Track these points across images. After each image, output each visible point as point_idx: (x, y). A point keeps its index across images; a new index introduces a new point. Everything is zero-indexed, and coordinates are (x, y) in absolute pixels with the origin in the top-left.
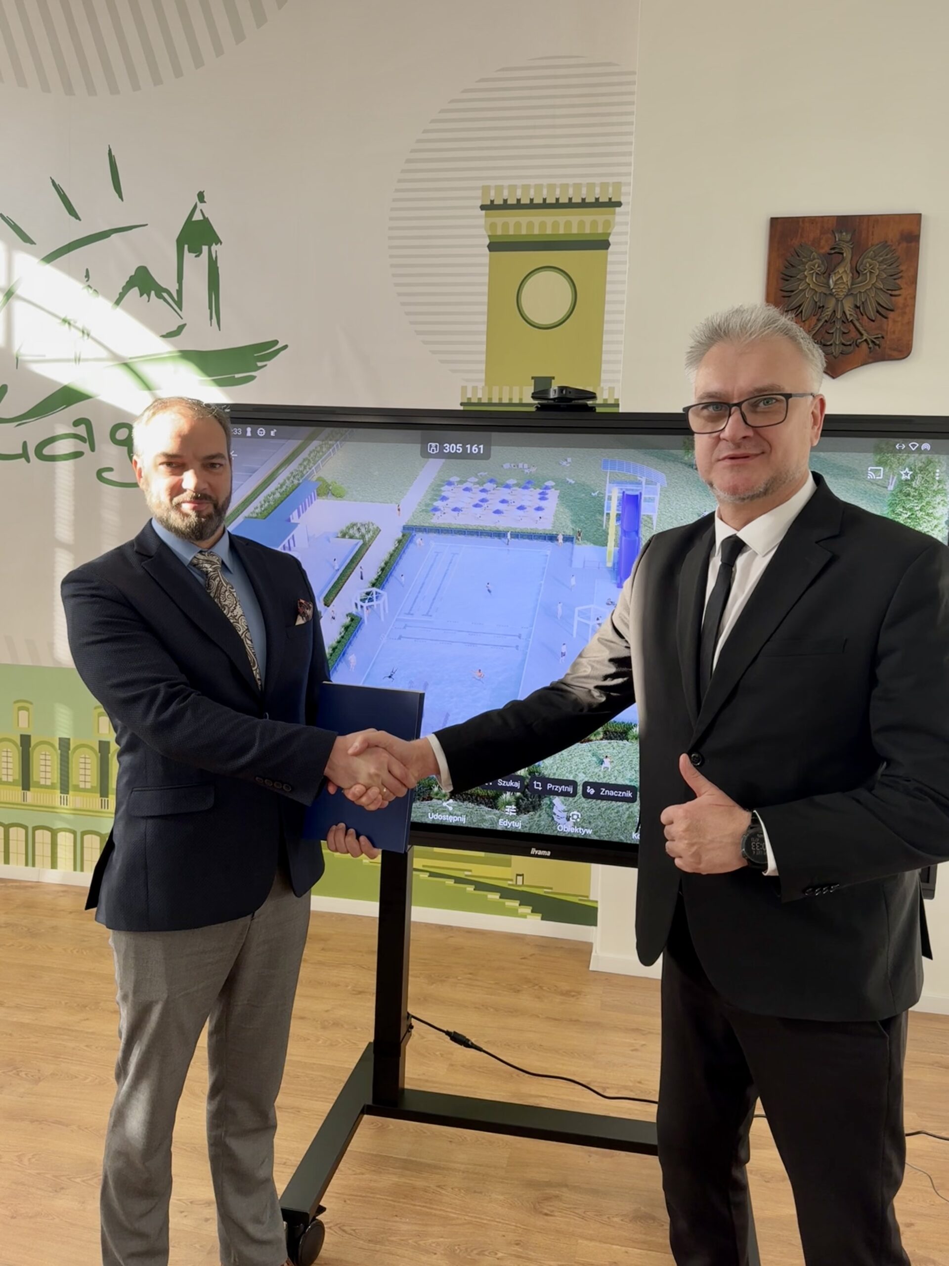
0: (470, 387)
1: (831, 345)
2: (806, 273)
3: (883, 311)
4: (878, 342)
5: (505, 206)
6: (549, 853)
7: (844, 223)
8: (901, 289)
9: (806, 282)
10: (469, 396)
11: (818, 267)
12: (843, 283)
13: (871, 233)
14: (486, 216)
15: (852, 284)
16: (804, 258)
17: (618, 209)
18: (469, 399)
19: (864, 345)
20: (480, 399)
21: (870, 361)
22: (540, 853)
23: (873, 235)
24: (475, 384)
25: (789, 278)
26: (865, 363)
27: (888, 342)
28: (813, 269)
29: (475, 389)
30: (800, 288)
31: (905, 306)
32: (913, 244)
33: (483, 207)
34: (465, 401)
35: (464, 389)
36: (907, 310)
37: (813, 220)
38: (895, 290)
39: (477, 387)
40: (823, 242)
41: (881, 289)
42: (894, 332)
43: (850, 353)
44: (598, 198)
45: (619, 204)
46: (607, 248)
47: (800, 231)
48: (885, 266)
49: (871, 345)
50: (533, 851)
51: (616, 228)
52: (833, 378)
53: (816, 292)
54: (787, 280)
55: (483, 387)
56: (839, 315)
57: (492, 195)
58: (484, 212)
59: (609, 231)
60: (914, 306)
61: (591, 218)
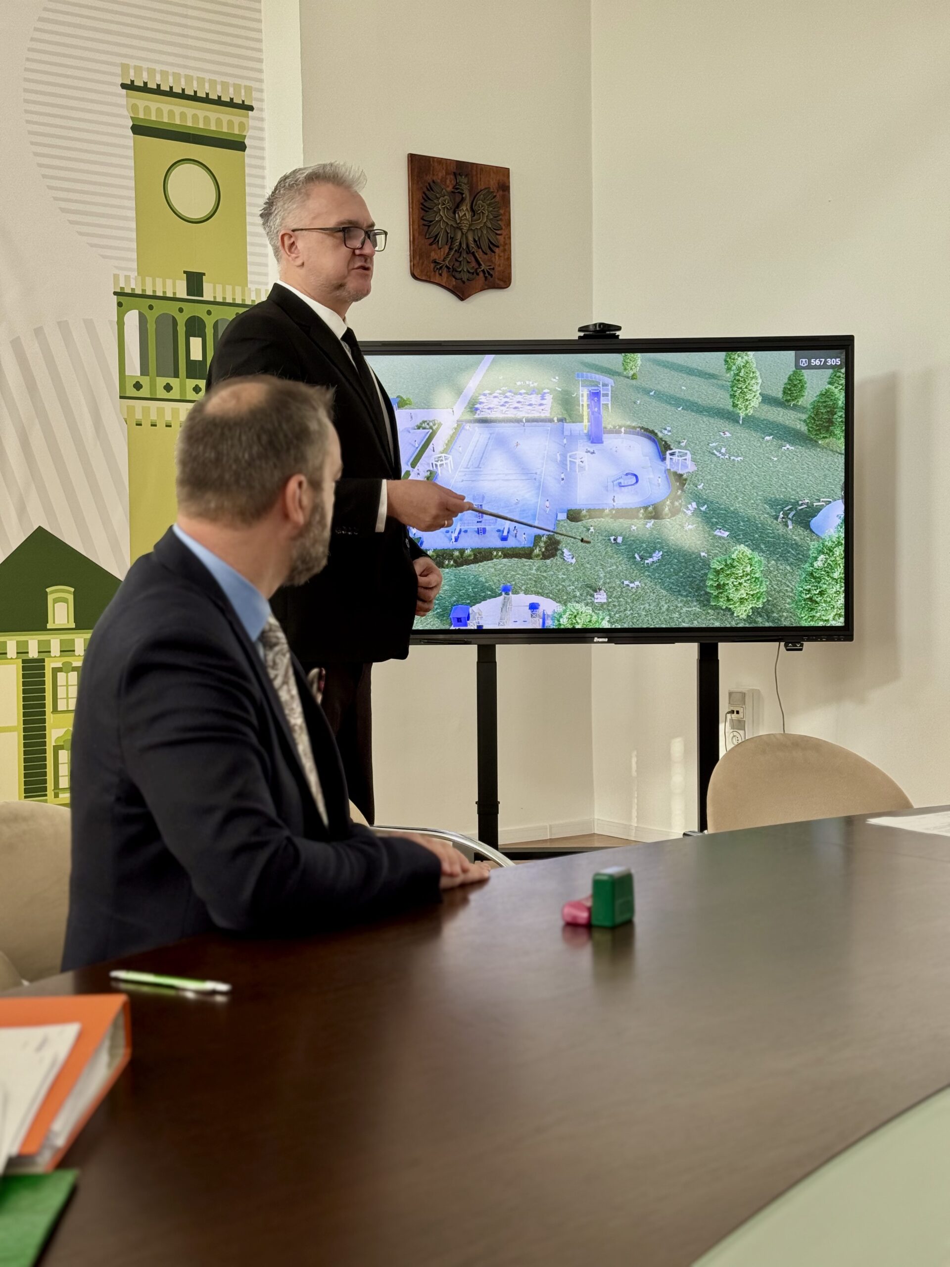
0: (122, 275)
1: (460, 272)
2: (440, 206)
3: (492, 247)
4: (491, 273)
5: (145, 89)
6: (606, 640)
7: (460, 165)
8: (502, 229)
9: (440, 215)
10: (122, 285)
11: (448, 203)
12: (466, 219)
13: (479, 179)
14: (127, 96)
15: (472, 221)
16: (438, 193)
17: (250, 113)
18: (122, 288)
19: (481, 274)
20: (133, 289)
21: (486, 287)
22: (601, 640)
23: (480, 180)
24: (128, 273)
25: (427, 209)
26: (482, 289)
27: (496, 273)
28: (444, 204)
29: (127, 278)
30: (437, 219)
31: (505, 244)
32: (506, 193)
33: (124, 86)
34: (119, 290)
35: (116, 277)
36: (507, 247)
37: (440, 161)
38: (498, 230)
39: (130, 276)
40: (448, 182)
41: (490, 228)
42: (499, 265)
43: (473, 279)
44: (233, 99)
45: (251, 108)
46: (244, 151)
47: (432, 168)
48: (491, 209)
49: (487, 275)
50: (596, 639)
51: (250, 131)
52: (462, 299)
53: (448, 224)
54: (427, 211)
55: (136, 277)
56: (464, 246)
57: (132, 75)
58: (124, 91)
59: (244, 134)
60: (510, 244)
61: (228, 117)
